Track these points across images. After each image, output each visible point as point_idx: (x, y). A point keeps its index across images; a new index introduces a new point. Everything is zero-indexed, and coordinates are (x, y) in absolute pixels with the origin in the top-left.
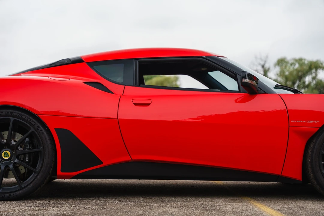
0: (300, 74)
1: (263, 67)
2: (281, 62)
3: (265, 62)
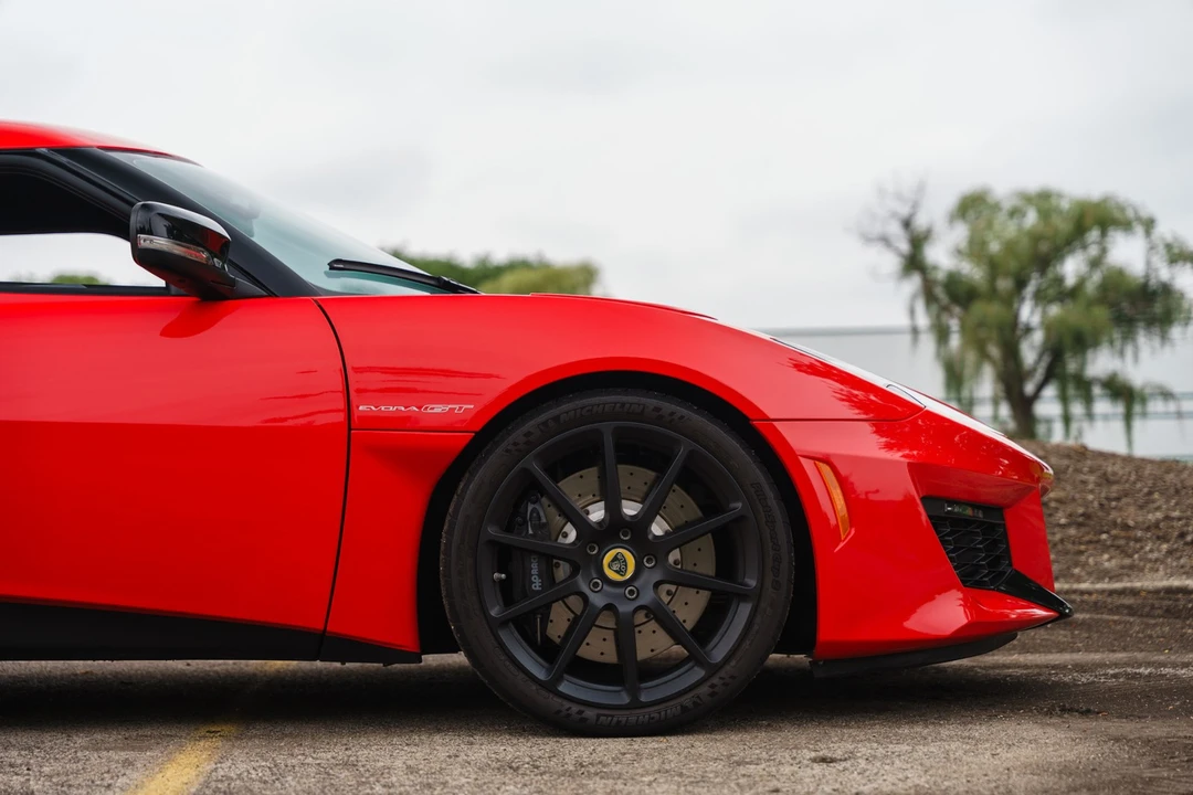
0: (1044, 247)
1: (907, 224)
2: (972, 206)
3: (915, 206)
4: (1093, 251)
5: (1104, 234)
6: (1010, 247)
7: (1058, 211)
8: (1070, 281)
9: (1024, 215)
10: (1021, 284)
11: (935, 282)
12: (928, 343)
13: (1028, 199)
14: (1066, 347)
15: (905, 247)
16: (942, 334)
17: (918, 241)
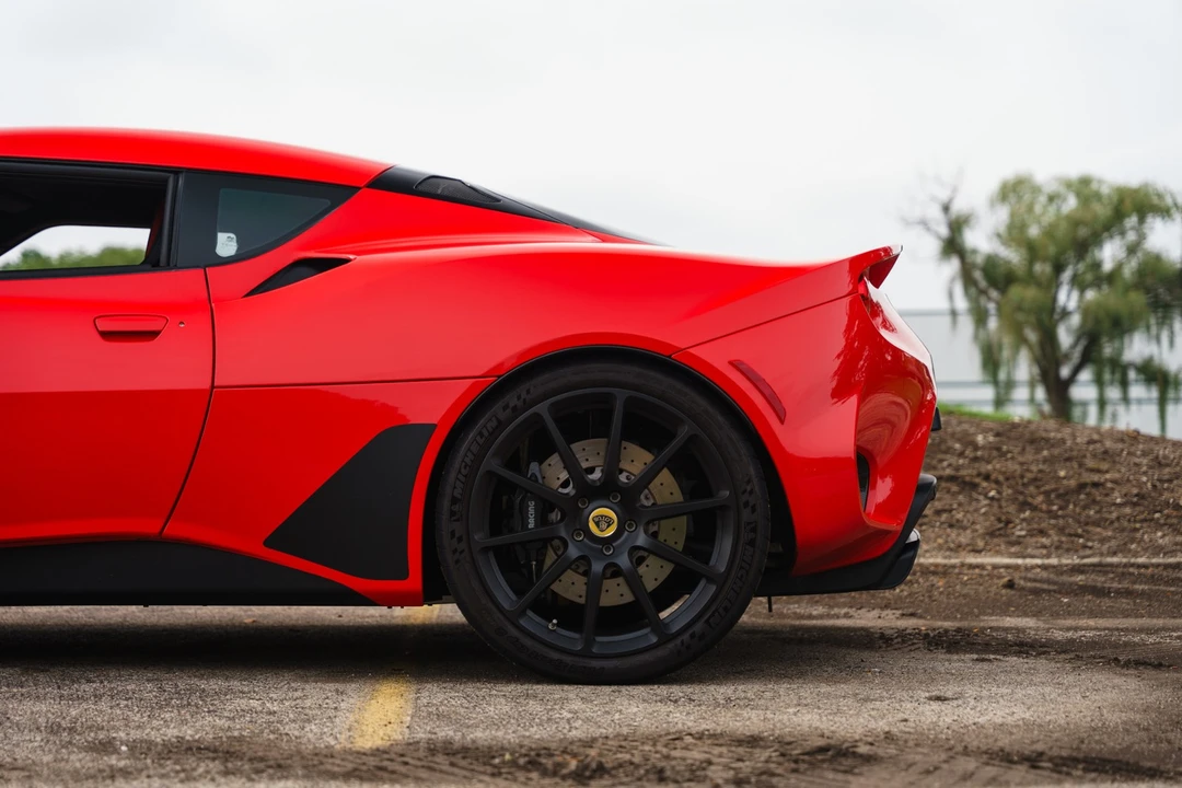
4: (1131, 236)
5: (1142, 220)
6: (1049, 232)
7: (1098, 196)
8: (1108, 266)
9: (1065, 200)
10: (1059, 268)
11: (974, 266)
12: (966, 325)
13: (1069, 185)
14: (1101, 332)
15: (944, 231)
16: (980, 318)
17: (957, 226)
